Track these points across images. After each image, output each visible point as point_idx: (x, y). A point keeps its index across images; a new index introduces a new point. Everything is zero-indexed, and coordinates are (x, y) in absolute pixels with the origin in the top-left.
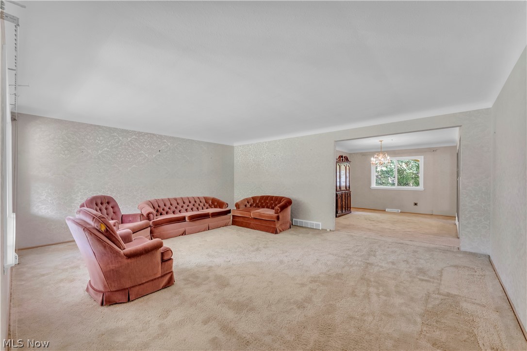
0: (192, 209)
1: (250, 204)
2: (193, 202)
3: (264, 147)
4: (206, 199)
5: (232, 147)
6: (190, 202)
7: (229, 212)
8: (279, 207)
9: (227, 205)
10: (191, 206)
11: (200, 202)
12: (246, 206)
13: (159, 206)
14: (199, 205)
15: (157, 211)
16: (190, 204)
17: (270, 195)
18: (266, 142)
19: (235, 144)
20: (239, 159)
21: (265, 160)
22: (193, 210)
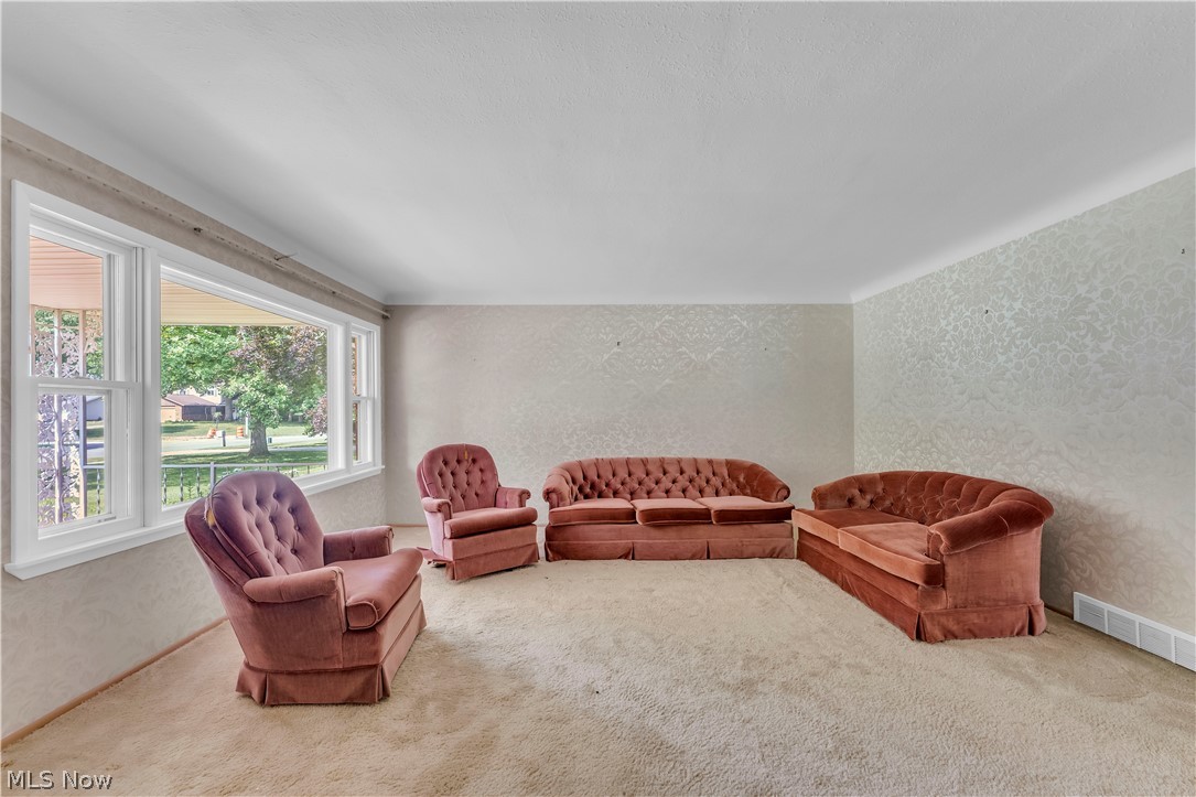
0: (684, 491)
1: (869, 497)
2: (690, 472)
3: (944, 287)
4: (733, 467)
5: (847, 310)
6: (682, 472)
7: (784, 514)
8: (946, 530)
9: (784, 493)
10: (683, 481)
11: (714, 474)
12: (851, 502)
13: (599, 477)
14: (708, 482)
15: (593, 486)
16: (680, 478)
17: (968, 473)
18: (951, 269)
19: (856, 297)
20: (866, 345)
21: (948, 337)
22: (688, 494)
